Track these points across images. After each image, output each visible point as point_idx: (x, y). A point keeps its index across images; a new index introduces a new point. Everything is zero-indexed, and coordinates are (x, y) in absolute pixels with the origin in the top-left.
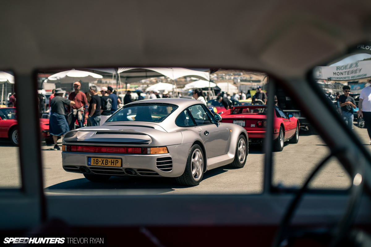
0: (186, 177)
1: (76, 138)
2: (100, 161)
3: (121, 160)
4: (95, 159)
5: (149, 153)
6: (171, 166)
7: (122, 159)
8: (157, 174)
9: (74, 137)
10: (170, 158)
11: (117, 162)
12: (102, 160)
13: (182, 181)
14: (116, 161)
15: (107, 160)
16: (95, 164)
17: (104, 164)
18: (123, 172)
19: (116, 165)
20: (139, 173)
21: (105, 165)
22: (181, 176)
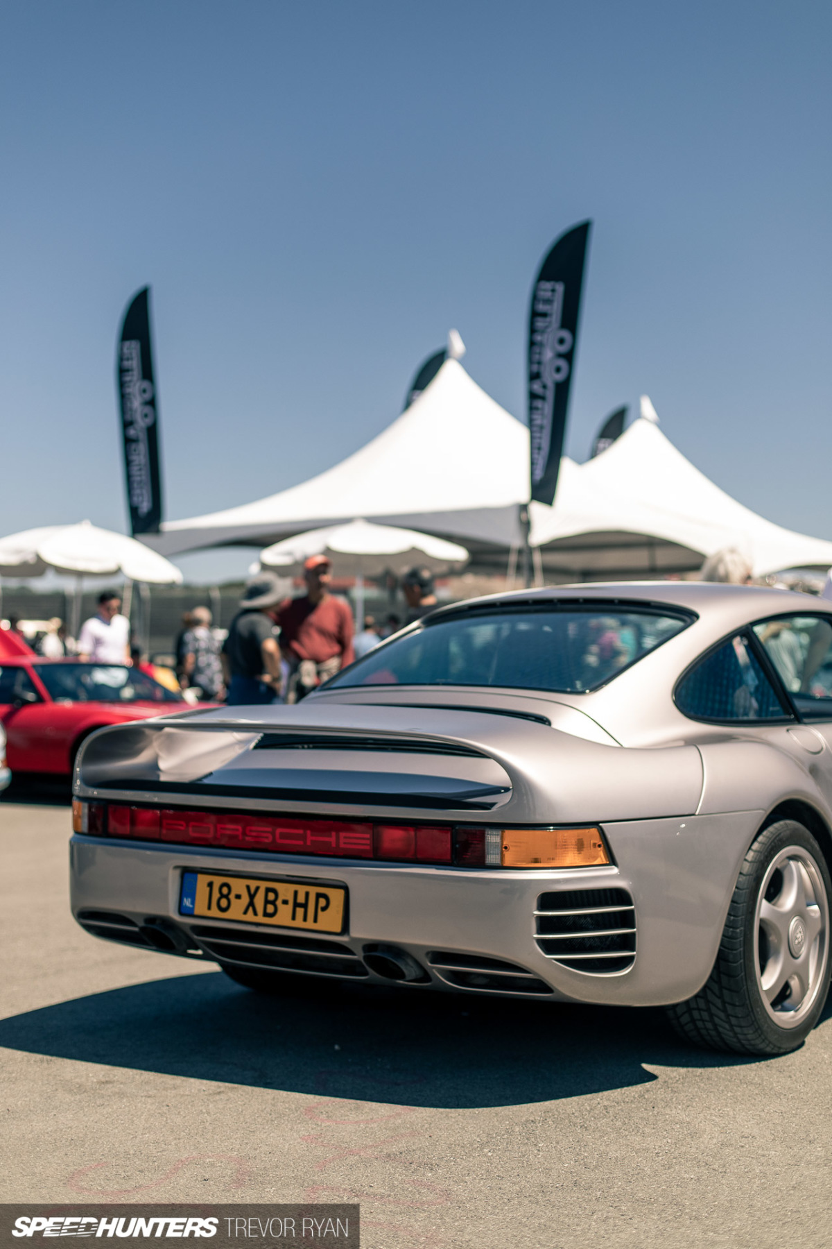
0: (724, 1002)
1: (154, 767)
2: (238, 897)
3: (341, 892)
4: (218, 881)
5: (492, 858)
6: (627, 942)
7: (346, 889)
8: (542, 986)
9: (143, 758)
10: (619, 896)
11: (322, 902)
12: (248, 887)
13: (700, 1024)
14: (319, 896)
15: (274, 891)
16: (215, 912)
17: (255, 913)
18: (358, 962)
19: (315, 920)
20: (442, 972)
21: (260, 919)
22: (696, 996)
